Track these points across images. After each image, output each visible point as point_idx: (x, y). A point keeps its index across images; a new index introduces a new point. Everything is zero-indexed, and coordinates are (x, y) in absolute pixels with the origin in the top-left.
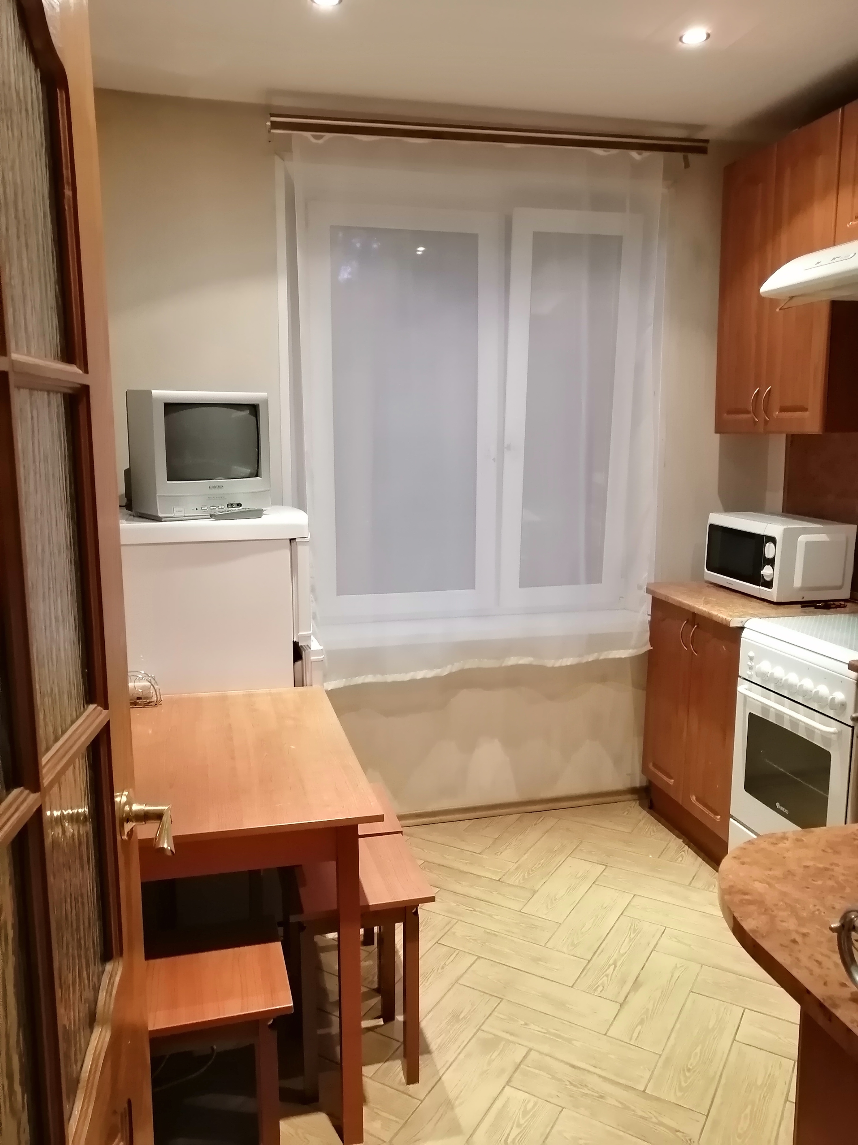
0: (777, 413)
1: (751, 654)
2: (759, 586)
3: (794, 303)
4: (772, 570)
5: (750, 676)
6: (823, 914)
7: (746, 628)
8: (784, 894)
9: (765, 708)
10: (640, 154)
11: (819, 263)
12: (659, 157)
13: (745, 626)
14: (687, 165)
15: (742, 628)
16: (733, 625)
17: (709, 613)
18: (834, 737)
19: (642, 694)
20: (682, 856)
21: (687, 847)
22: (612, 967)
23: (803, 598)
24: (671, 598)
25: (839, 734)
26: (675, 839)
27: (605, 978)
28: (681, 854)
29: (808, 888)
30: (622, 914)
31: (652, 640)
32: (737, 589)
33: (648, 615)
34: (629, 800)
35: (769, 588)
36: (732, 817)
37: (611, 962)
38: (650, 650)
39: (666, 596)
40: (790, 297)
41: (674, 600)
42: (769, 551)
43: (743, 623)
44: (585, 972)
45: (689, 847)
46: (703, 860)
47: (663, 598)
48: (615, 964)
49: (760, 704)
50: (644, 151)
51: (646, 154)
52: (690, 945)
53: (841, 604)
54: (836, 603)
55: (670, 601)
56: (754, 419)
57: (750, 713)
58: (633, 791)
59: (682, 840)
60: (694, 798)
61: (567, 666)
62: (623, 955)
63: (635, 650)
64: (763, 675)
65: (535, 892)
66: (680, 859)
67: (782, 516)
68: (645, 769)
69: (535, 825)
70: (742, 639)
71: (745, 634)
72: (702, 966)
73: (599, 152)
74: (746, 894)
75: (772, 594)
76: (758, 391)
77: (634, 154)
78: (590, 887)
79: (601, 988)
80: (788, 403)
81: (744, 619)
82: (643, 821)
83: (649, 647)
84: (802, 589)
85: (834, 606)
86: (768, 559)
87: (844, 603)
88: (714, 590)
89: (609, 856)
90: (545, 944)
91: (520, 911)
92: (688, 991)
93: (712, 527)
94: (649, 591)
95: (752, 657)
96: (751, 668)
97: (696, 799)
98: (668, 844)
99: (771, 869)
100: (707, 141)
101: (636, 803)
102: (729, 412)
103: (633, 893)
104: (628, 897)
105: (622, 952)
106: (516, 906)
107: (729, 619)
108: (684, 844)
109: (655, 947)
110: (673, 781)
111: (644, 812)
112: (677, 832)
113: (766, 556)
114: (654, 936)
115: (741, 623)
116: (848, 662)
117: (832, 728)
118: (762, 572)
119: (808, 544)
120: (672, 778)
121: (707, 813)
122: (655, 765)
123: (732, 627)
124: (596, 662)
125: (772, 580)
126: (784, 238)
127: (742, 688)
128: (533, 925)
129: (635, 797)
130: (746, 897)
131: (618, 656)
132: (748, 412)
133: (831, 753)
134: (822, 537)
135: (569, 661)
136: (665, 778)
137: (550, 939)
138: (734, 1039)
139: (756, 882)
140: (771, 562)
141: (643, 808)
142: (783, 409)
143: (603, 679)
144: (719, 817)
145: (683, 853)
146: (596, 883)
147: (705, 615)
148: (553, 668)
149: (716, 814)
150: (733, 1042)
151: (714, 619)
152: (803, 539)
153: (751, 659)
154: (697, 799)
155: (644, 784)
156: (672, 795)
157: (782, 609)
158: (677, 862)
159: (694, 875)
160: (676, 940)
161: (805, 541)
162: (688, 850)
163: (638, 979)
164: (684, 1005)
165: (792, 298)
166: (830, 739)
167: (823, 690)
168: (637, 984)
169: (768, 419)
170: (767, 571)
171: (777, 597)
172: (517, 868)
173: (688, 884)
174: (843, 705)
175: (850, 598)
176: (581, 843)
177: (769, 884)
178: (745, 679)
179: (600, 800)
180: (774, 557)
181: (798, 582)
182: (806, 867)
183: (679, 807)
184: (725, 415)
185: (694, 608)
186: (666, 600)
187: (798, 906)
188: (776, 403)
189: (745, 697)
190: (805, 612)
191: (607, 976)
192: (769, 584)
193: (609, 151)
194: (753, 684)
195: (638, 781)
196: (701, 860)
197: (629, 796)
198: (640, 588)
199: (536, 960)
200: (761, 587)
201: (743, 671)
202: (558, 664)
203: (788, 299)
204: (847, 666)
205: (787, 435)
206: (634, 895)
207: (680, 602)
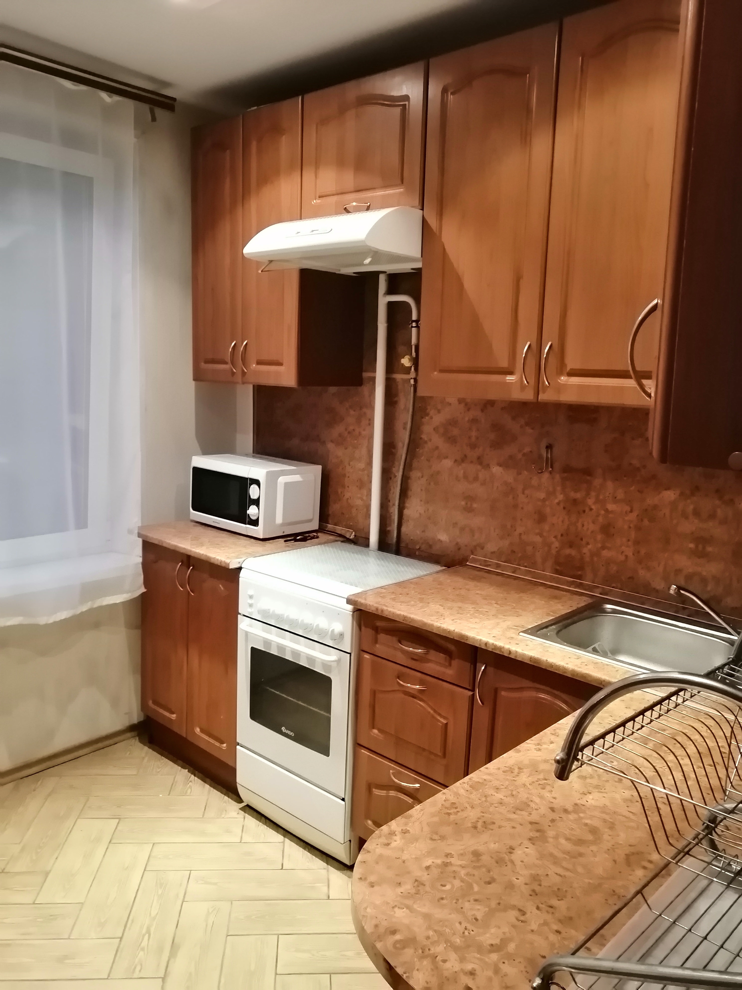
0: (254, 365)
1: (251, 592)
2: (246, 524)
3: (272, 267)
4: (257, 509)
5: (250, 613)
6: (472, 932)
7: (243, 568)
8: (427, 917)
9: (267, 643)
10: (110, 97)
11: (298, 233)
12: (129, 105)
13: (242, 566)
14: (154, 119)
15: (240, 569)
16: (232, 566)
17: (206, 556)
18: (334, 664)
19: (137, 633)
20: (190, 787)
21: (193, 776)
22: (147, 936)
23: (284, 532)
24: (165, 542)
25: (339, 661)
26: (180, 771)
27: (141, 953)
28: (189, 785)
29: (442, 899)
30: (145, 870)
31: (146, 583)
32: (225, 528)
33: (140, 557)
34: (129, 738)
35: (255, 526)
36: (238, 744)
37: (144, 931)
38: (144, 593)
39: (160, 541)
40: (269, 261)
41: (169, 544)
42: (254, 492)
43: (240, 564)
44: (118, 954)
45: (195, 776)
46: (211, 786)
47: (156, 542)
48: (148, 932)
49: (262, 638)
50: (115, 95)
51: (117, 98)
52: (215, 884)
53: (315, 536)
54: (311, 535)
55: (164, 545)
56: (232, 370)
57: (252, 648)
58: (132, 728)
59: (187, 770)
60: (198, 730)
61: (61, 621)
62: (154, 918)
63: (130, 594)
64: (264, 612)
65: (47, 874)
66: (189, 791)
67: (253, 457)
68: (144, 706)
69: (34, 790)
70: (240, 578)
71: (242, 574)
72: (232, 903)
73: (68, 84)
74: (394, 932)
75: (259, 531)
76: (235, 344)
77: (104, 95)
78: (107, 848)
79: (138, 968)
80: (265, 357)
81: (241, 560)
82: (146, 759)
83: (143, 590)
84: (283, 525)
85: (310, 538)
86: (253, 499)
87: (316, 535)
88: (201, 529)
89: (120, 807)
90: (69, 936)
91: (34, 903)
92: (225, 936)
93: (196, 470)
94: (139, 535)
95: (252, 595)
96: (251, 605)
97: (200, 730)
98: (175, 778)
99: (400, 883)
100: (174, 99)
101: (136, 739)
102: (207, 362)
103: (152, 842)
104: (148, 848)
105: (153, 914)
106: (27, 898)
107: (228, 561)
108: (190, 774)
109: (184, 897)
110: (174, 715)
111: (146, 748)
112: (180, 762)
113: (252, 497)
114: (181, 885)
115: (239, 564)
116: (346, 597)
117: (332, 656)
118: (248, 512)
119: (286, 484)
120: (173, 713)
121: (213, 742)
122: (155, 702)
123: (231, 569)
124: (90, 610)
125: (258, 518)
126: (253, 204)
127: (243, 625)
128: (51, 916)
129: (133, 734)
130: (398, 937)
131: (112, 602)
132: (225, 363)
133: (332, 678)
134: (297, 478)
135: (63, 615)
136: (167, 714)
137: (74, 926)
138: (276, 974)
139: (396, 909)
140: (256, 502)
141: (145, 745)
142: (259, 363)
143: (97, 625)
144: (225, 745)
145: (190, 783)
146: (112, 842)
147: (203, 558)
148: (46, 625)
149: (222, 743)
150: (276, 976)
151: (212, 561)
152: (282, 480)
153: (251, 597)
154: (202, 731)
155: (142, 719)
156: (176, 729)
157: (268, 544)
158: (187, 794)
159: (205, 804)
160: (203, 882)
161: (284, 481)
162: (194, 779)
163: (175, 941)
164: (224, 955)
165: (271, 261)
166: (330, 666)
167: (322, 623)
168: (174, 947)
169: (246, 371)
170: (252, 511)
171: (263, 534)
172: (23, 850)
173: (201, 817)
174: (342, 635)
175: (319, 528)
176: (88, 800)
177: (408, 907)
178: (244, 616)
179: (100, 745)
180: (259, 498)
181: (279, 519)
182: (428, 868)
183: (184, 740)
184: (203, 364)
185: (191, 551)
186: (160, 544)
187: (448, 930)
188: (252, 357)
189: (247, 633)
190: (288, 546)
191: (143, 949)
192: (255, 523)
193: (78, 86)
194: (253, 620)
195: (136, 717)
196: (208, 786)
197: (129, 735)
198: (130, 532)
199: (62, 959)
200: (248, 526)
201: (243, 608)
202: (51, 621)
203: (267, 263)
204: (345, 600)
205: (254, 386)
206: (154, 844)
207: (176, 546)
